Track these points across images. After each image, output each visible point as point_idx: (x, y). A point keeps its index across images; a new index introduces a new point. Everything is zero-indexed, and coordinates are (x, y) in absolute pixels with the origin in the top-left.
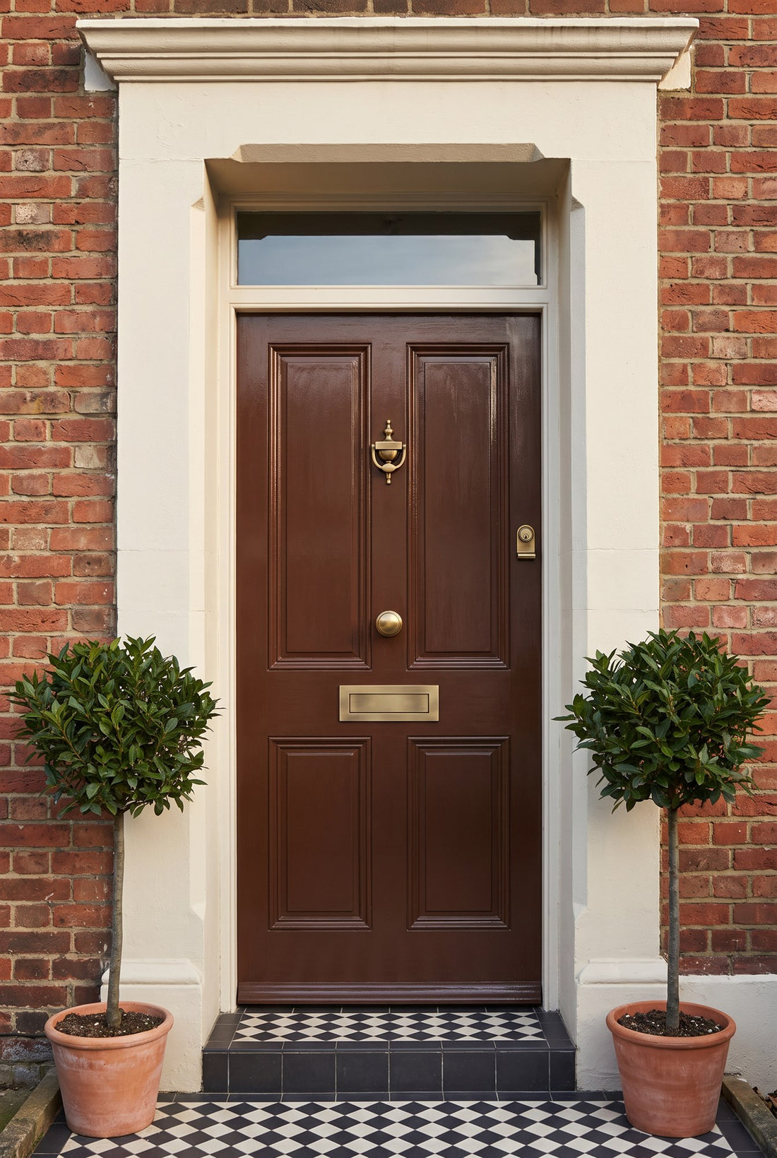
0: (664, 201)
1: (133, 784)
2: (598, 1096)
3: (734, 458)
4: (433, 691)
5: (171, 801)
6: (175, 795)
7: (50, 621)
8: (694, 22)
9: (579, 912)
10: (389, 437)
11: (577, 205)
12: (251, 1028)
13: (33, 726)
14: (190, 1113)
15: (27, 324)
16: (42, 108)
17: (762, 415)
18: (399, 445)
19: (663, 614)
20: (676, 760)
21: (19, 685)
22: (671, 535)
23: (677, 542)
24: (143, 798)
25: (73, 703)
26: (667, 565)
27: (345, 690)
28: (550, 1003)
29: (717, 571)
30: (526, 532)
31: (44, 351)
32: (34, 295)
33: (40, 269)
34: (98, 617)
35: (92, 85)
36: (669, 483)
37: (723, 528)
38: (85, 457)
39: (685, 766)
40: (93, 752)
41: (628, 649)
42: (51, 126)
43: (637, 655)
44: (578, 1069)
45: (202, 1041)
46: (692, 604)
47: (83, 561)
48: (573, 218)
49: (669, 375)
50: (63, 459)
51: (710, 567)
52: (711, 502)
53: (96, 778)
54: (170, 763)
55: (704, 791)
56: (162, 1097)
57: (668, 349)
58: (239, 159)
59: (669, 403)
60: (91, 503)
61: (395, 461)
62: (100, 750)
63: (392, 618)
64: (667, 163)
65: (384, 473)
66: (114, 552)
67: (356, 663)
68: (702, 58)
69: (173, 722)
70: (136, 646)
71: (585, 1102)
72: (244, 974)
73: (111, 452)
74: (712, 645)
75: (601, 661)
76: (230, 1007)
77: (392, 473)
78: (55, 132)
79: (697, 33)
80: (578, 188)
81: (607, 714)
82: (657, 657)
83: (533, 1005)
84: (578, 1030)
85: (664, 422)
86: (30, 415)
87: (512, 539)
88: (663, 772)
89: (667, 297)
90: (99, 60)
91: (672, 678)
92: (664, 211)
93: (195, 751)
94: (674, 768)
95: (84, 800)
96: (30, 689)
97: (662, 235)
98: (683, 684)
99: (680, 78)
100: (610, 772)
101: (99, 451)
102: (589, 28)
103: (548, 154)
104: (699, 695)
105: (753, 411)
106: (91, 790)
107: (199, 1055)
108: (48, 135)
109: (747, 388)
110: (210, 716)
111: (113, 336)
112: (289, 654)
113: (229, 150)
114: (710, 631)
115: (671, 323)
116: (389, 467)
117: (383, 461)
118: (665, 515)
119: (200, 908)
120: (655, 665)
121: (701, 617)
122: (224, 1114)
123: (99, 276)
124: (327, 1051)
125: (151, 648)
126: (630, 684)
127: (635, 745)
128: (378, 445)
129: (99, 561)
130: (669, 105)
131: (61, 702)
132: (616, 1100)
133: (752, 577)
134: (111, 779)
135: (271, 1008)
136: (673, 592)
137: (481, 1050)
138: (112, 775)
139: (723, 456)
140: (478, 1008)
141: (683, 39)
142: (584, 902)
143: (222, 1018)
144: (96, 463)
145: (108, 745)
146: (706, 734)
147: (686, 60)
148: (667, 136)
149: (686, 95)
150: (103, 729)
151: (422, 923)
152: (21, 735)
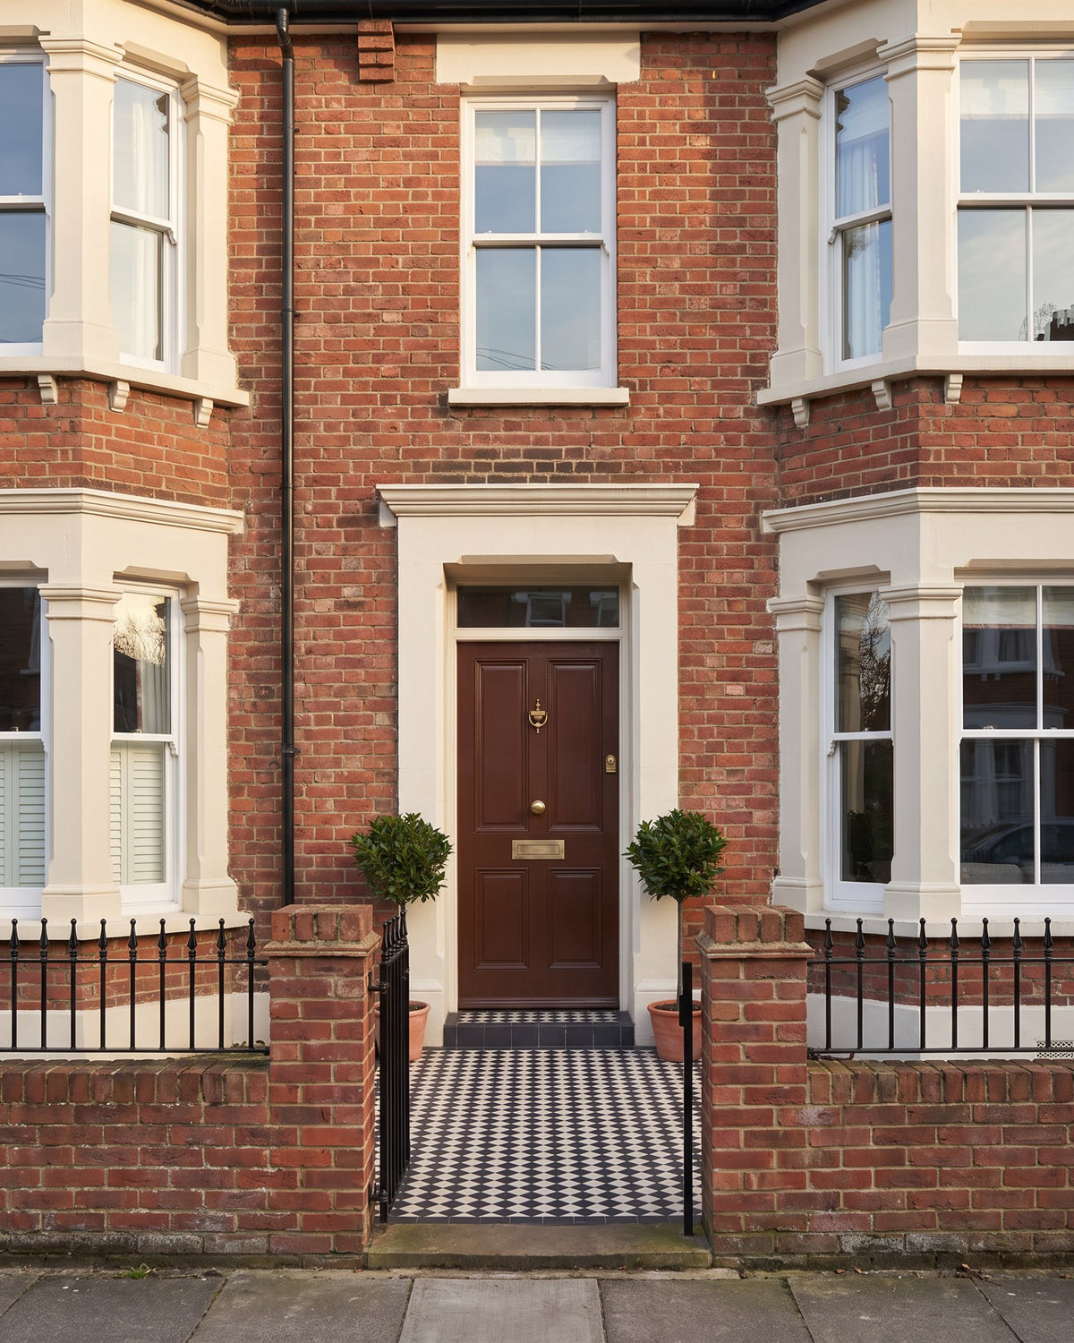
0: (682, 584)
1: (412, 887)
2: (646, 1048)
3: (717, 720)
4: (561, 843)
5: (428, 895)
6: (431, 892)
7: (366, 806)
8: (697, 486)
9: (636, 956)
10: (538, 709)
11: (636, 586)
12: (467, 1018)
13: (360, 858)
14: (436, 1059)
15: (350, 650)
16: (357, 536)
17: (734, 697)
18: (543, 713)
19: (681, 802)
20: (678, 873)
21: (354, 839)
22: (684, 760)
23: (687, 764)
24: (416, 895)
25: (382, 845)
26: (683, 776)
27: (515, 843)
28: (623, 1007)
29: (709, 780)
30: (611, 759)
31: (358, 663)
32: (354, 635)
33: (355, 621)
34: (389, 803)
35: (384, 523)
36: (683, 733)
37: (712, 756)
38: (381, 719)
39: (685, 877)
40: (393, 869)
41: (658, 819)
42: (362, 546)
43: (662, 821)
44: (636, 1034)
45: (444, 1022)
46: (695, 796)
47: (380, 774)
48: (634, 592)
49: (683, 676)
50: (369, 721)
51: (705, 777)
52: (705, 743)
53: (393, 884)
54: (430, 877)
55: (694, 890)
56: (424, 1048)
57: (683, 661)
58: (461, 563)
59: (683, 691)
60: (385, 744)
61: (541, 722)
62: (395, 869)
63: (540, 805)
64: (683, 565)
65: (536, 728)
66: (397, 770)
67: (521, 829)
68: (701, 510)
69: (431, 856)
70: (411, 817)
71: (639, 1052)
72: (461, 995)
73: (395, 717)
74: (700, 817)
75: (645, 825)
76: (455, 1009)
77: (540, 728)
78: (365, 549)
79: (700, 493)
80: (636, 578)
81: (645, 851)
82: (672, 823)
83: (615, 1008)
84: (636, 1015)
85: (681, 701)
86: (353, 699)
87: (603, 763)
88: (673, 880)
89: (683, 635)
90: (388, 505)
91: (678, 833)
92: (681, 589)
93: (441, 871)
94: (678, 878)
95: (388, 893)
96: (360, 839)
97: (680, 603)
98: (685, 836)
99: (689, 519)
100: (648, 881)
101: (389, 717)
102: (642, 489)
103: (621, 560)
104: (692, 842)
105: (728, 695)
106: (392, 890)
107: (442, 1027)
108: (361, 550)
109: (725, 683)
110: (450, 853)
111: (395, 655)
112: (486, 824)
113: (455, 559)
114: (702, 811)
115: (684, 649)
116: (538, 725)
117: (535, 721)
118: (682, 750)
119: (441, 954)
120: (670, 827)
121: (700, 804)
122: (455, 1055)
123: (387, 624)
124: (508, 1026)
125: (419, 819)
126: (657, 836)
127: (659, 866)
128: (533, 713)
129: (388, 774)
130: (683, 534)
131: (376, 845)
132: (654, 1050)
133: (727, 783)
134: (401, 883)
135: (476, 1010)
136: (685, 791)
137: (586, 1026)
138: (402, 881)
139: (711, 719)
140: (585, 1010)
141: (692, 494)
142: (639, 951)
143: (450, 1015)
144: (387, 722)
145: (400, 866)
146: (694, 862)
147: (692, 507)
148: (683, 550)
149: (693, 529)
150: (398, 858)
151: (556, 966)
152: (353, 865)
